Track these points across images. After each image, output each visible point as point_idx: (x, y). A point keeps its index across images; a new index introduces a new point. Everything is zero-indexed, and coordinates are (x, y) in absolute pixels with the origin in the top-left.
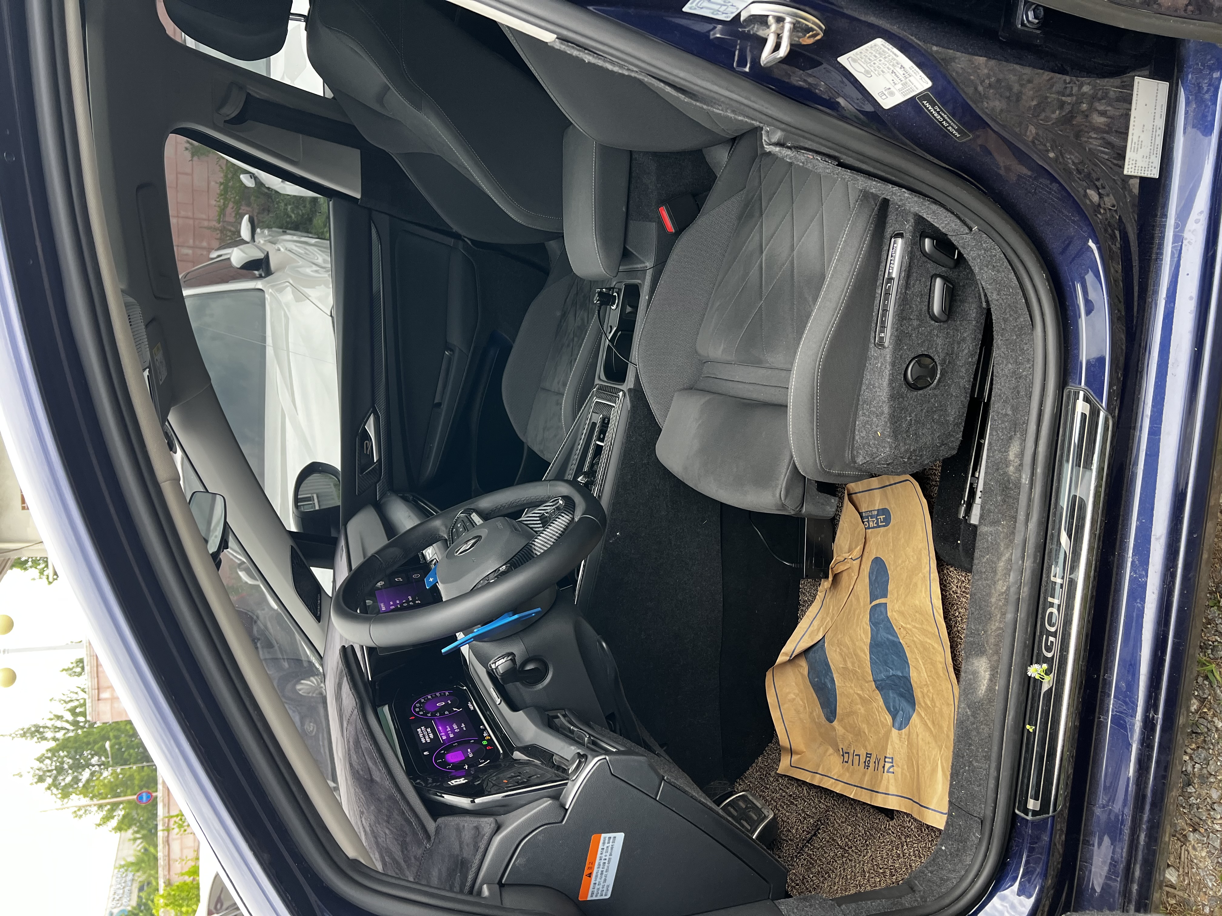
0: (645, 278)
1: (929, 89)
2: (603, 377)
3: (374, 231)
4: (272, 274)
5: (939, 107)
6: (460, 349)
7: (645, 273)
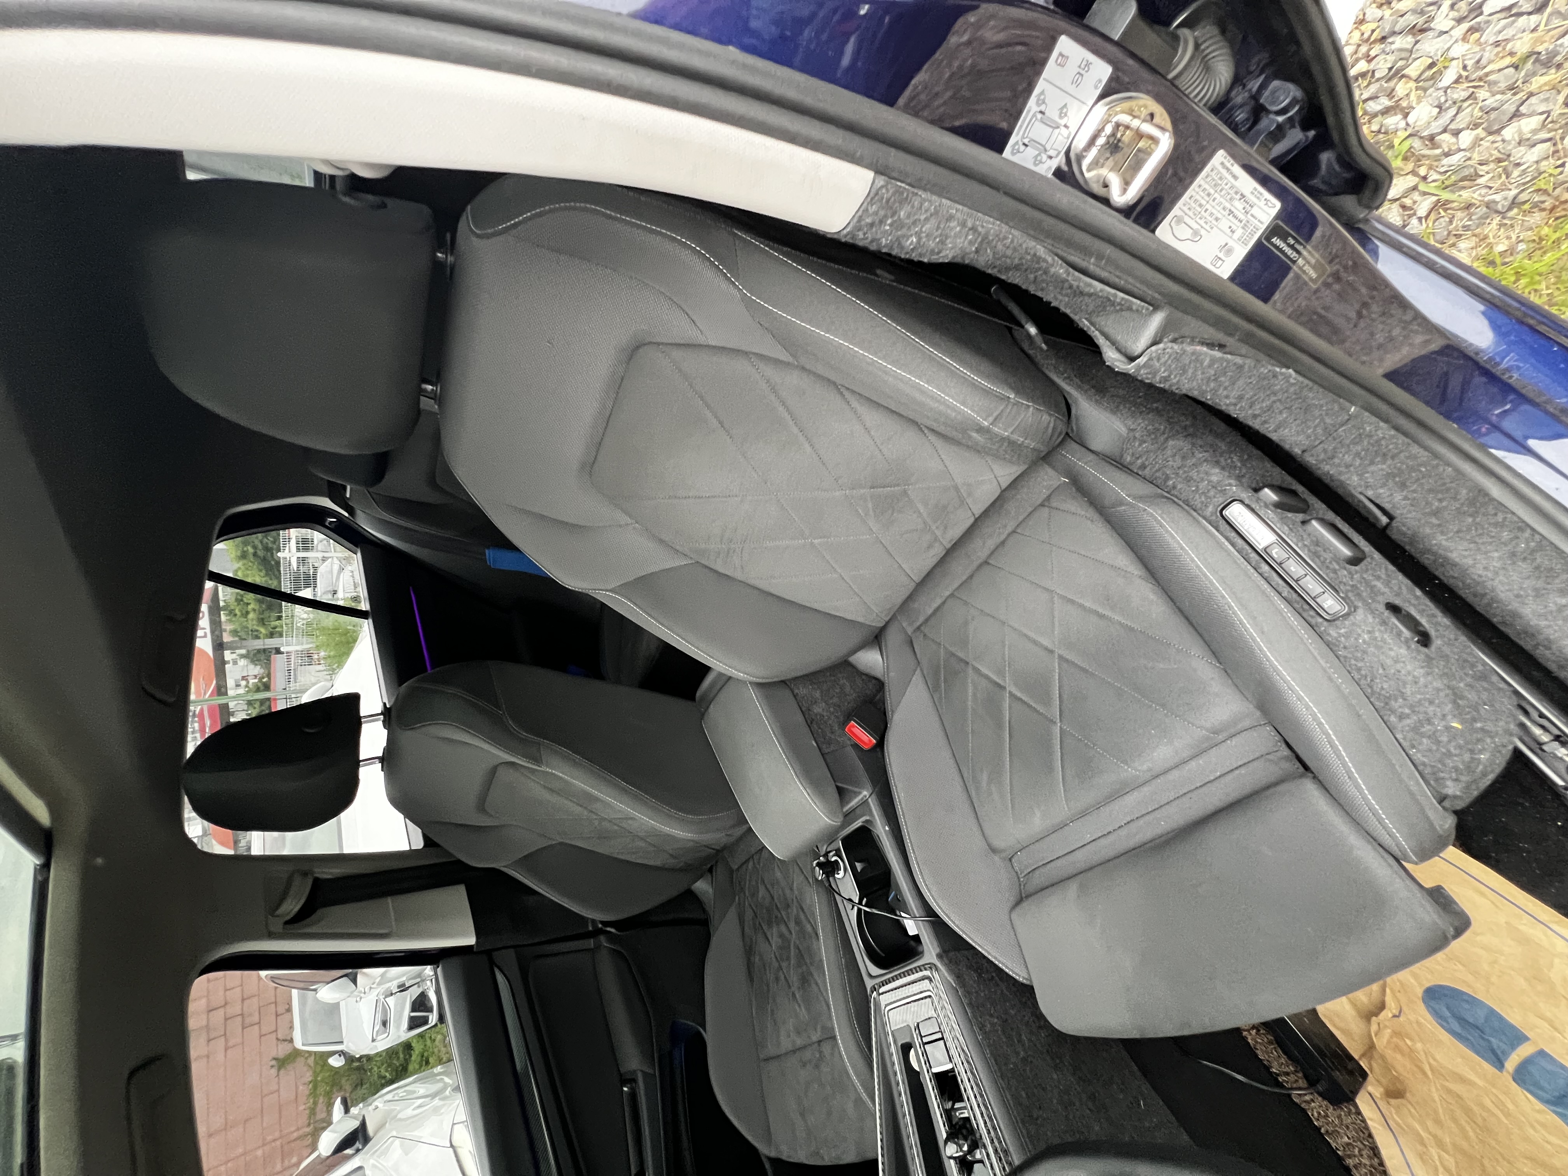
0: (870, 810)
1: (1278, 217)
2: (875, 970)
3: (500, 977)
4: (371, 1140)
5: (1294, 238)
6: (642, 1071)
7: (868, 803)
